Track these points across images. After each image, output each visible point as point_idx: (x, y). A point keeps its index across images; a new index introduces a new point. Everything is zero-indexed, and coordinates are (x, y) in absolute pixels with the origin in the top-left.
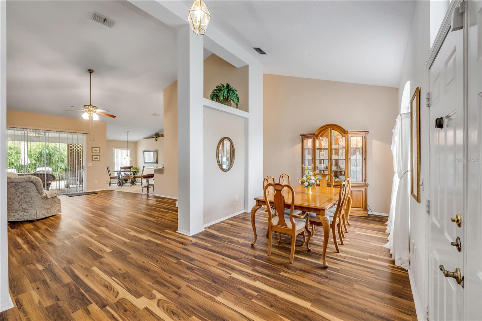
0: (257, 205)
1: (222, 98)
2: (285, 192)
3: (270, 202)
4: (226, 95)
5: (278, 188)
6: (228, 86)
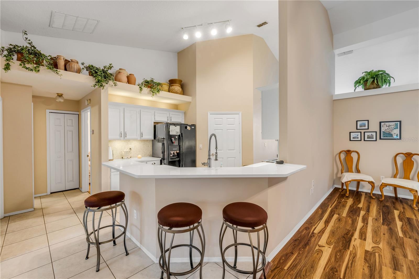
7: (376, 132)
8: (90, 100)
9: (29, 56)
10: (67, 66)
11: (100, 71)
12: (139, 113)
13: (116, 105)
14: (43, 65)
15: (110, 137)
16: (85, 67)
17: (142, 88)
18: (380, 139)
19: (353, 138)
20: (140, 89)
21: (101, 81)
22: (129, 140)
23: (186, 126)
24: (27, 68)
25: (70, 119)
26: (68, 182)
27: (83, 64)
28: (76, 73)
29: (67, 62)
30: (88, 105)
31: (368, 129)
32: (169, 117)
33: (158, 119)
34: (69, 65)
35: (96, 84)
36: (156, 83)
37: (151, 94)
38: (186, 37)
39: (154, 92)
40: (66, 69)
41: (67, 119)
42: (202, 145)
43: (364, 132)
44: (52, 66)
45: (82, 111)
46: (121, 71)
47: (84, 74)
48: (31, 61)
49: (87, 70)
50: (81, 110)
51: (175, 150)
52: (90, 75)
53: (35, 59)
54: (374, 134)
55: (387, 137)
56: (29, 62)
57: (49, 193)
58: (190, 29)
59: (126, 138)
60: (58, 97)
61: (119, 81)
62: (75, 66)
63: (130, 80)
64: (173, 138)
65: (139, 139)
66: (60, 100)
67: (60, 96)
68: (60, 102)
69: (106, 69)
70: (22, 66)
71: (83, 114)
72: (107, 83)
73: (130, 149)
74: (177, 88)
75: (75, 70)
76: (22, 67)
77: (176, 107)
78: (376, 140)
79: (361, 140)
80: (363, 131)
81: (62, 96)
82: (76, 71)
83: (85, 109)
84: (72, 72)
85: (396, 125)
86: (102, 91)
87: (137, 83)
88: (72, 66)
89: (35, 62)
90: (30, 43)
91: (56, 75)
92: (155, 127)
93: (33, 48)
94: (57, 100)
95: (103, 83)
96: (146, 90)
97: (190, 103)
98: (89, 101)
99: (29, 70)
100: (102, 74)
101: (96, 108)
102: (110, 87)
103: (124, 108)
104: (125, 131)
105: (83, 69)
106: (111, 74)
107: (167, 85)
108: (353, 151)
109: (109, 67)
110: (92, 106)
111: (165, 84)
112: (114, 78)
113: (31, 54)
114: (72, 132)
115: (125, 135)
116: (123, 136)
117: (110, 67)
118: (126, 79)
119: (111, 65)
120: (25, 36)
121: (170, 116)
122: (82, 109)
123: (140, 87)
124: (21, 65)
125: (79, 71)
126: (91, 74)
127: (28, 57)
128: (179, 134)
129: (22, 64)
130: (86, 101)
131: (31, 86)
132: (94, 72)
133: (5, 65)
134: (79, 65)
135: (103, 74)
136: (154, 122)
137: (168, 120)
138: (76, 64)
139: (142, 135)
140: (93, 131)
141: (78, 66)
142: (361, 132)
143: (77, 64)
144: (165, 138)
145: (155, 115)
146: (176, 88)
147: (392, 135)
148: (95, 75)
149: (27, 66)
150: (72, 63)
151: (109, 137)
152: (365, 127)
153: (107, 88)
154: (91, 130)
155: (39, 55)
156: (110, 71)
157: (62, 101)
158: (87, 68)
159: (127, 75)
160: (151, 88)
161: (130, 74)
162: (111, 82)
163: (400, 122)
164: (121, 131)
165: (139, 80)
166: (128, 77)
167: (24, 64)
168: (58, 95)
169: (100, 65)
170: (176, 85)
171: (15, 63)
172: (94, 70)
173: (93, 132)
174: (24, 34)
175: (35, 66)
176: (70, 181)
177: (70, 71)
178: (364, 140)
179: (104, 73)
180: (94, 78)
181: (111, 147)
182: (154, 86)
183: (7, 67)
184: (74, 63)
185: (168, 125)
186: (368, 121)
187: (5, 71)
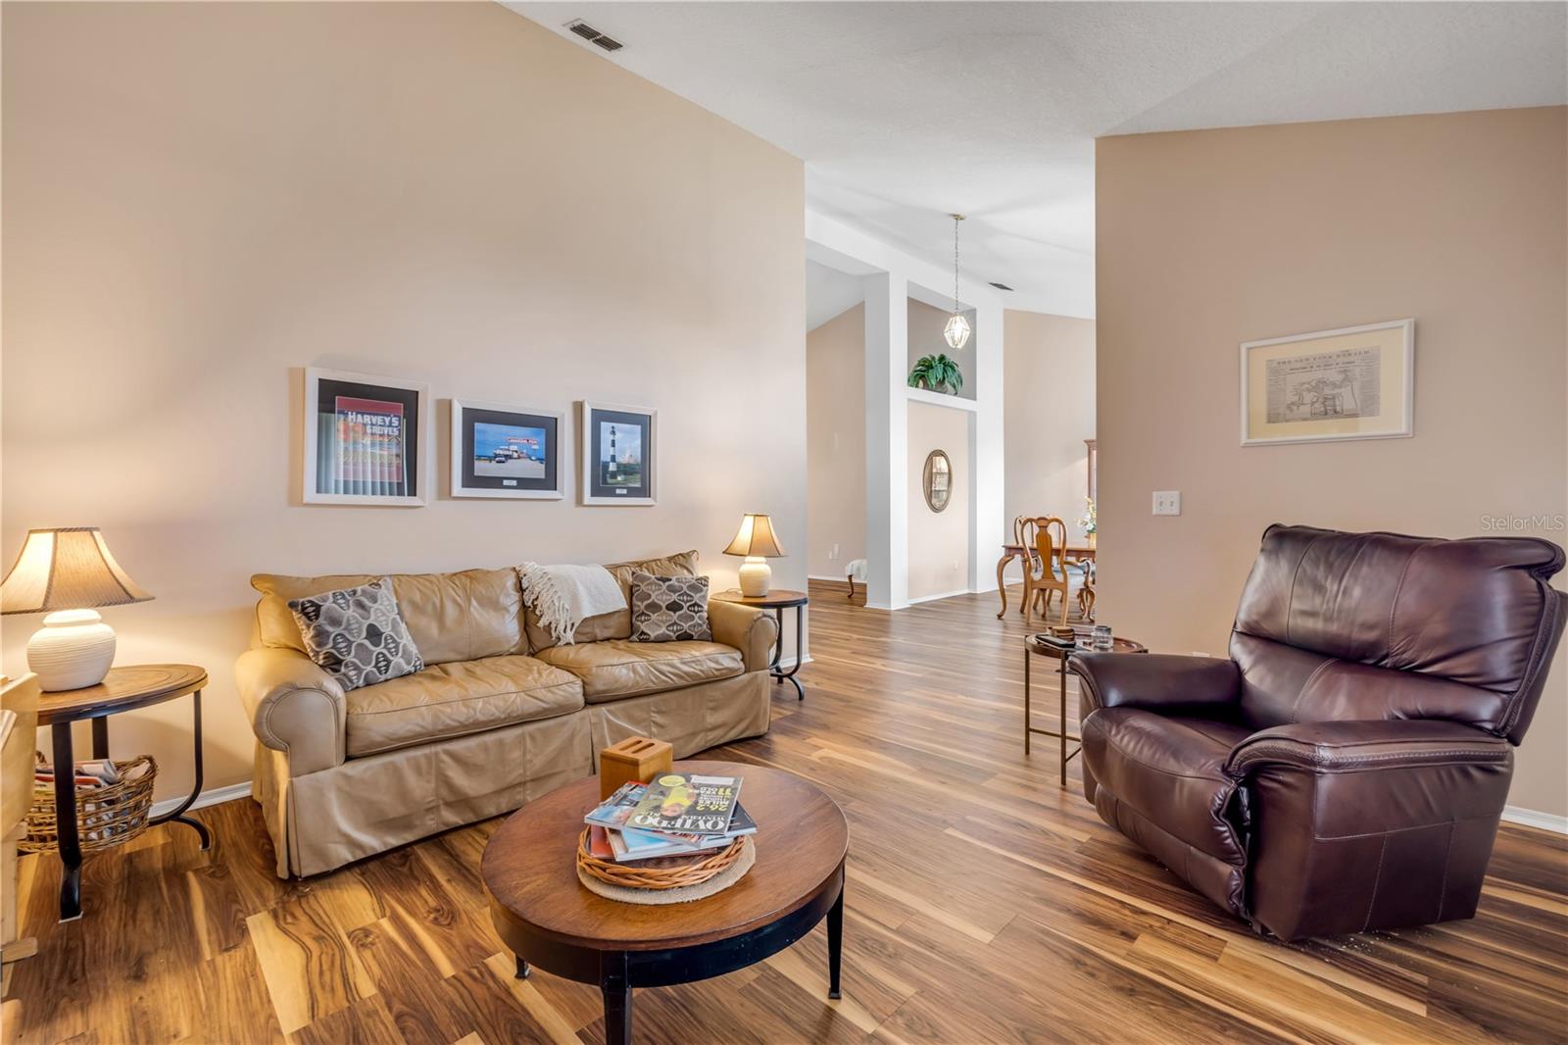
0: (1006, 556)
1: (934, 382)
2: (1053, 530)
3: (1031, 549)
4: (940, 377)
5: (1043, 523)
6: (942, 358)
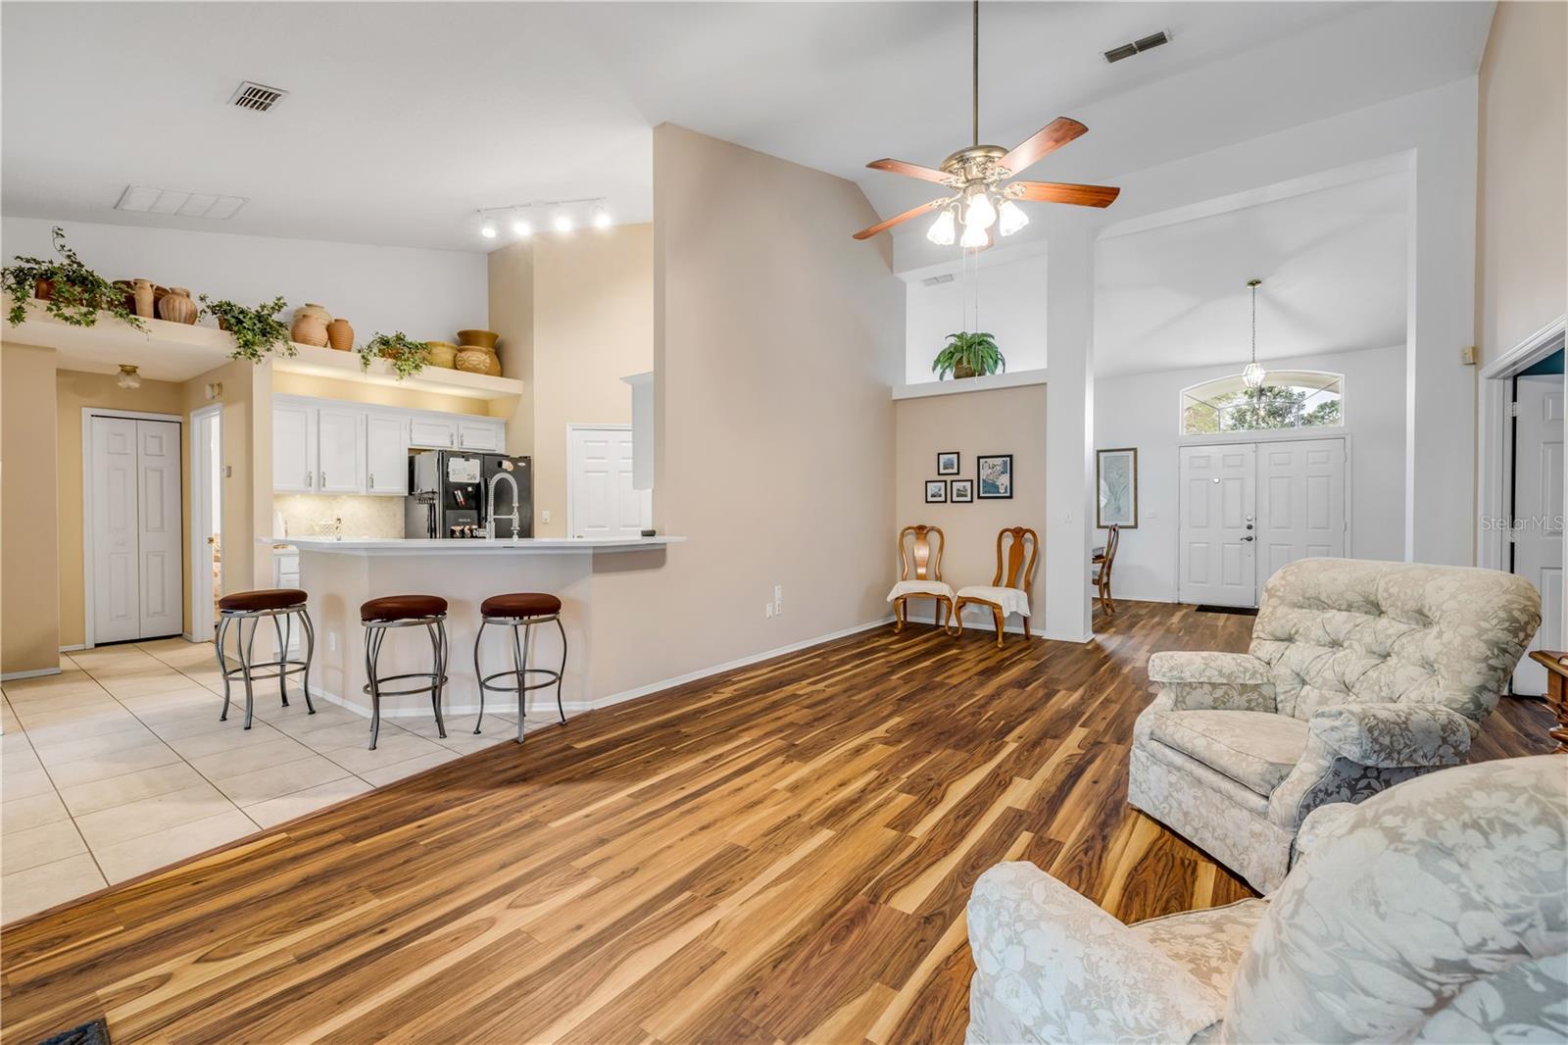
7: (972, 481)
8: (220, 385)
9: (71, 290)
10: (162, 304)
11: (250, 318)
12: (364, 422)
13: (297, 402)
14: (102, 308)
15: (277, 485)
16: (208, 307)
17: (368, 360)
18: (979, 497)
19: (933, 496)
20: (363, 361)
21: (253, 344)
22: (334, 496)
23: (499, 459)
24: (66, 319)
25: (155, 436)
26: (148, 615)
27: (202, 299)
28: (185, 322)
29: (160, 294)
30: (214, 397)
31: (958, 473)
32: (455, 434)
33: (420, 441)
34: (168, 302)
35: (239, 350)
36: (410, 344)
37: (395, 374)
38: (489, 233)
39: (404, 370)
40: (157, 315)
41: (145, 436)
42: (548, 512)
43: (952, 482)
44: (126, 309)
45: (192, 414)
46: (309, 312)
47: (206, 326)
48: (75, 300)
49: (214, 313)
50: (191, 411)
51: (465, 524)
52: (221, 328)
53: (86, 296)
54: (968, 484)
55: (990, 493)
56: (69, 302)
57: (90, 644)
58: (499, 213)
59: (323, 489)
60: (124, 374)
61: (305, 341)
62: (183, 306)
63: (335, 336)
64: (459, 492)
65: (363, 492)
66: (131, 383)
67: (129, 371)
68: (129, 388)
69: (266, 312)
70: (54, 313)
71: (196, 422)
72: (268, 350)
73: (339, 519)
74: (478, 356)
75: (183, 315)
76: (55, 315)
77: (482, 408)
78: (972, 501)
79: (945, 501)
80: (949, 479)
81: (135, 372)
82: (185, 319)
83: (200, 411)
84: (175, 321)
85: (1005, 463)
86: (257, 369)
87: (355, 346)
88: (174, 306)
89: (84, 302)
90: (69, 257)
91: (137, 331)
92: (411, 462)
93: (75, 265)
94: (120, 384)
95: (256, 348)
96: (379, 363)
97: (518, 397)
98: (216, 388)
99: (71, 323)
100: (255, 324)
101: (238, 409)
102: (280, 359)
103: (319, 411)
104: (321, 473)
105: (203, 314)
106: (281, 325)
107: (448, 347)
108: (932, 529)
109: (276, 304)
110: (228, 402)
111: (443, 345)
112: (287, 333)
113: (74, 284)
114: (162, 472)
115: (322, 481)
116: (317, 484)
117: (278, 307)
118: (323, 335)
119: (282, 301)
120: (60, 241)
121: (461, 432)
122: (195, 409)
123: (363, 357)
124: (50, 309)
125: (191, 318)
126: (225, 325)
127: (68, 291)
128: (477, 481)
129: (54, 307)
130: (208, 388)
131: (53, 350)
132: (233, 321)
133: (13, 310)
134: (192, 303)
135: (259, 325)
136: (410, 449)
137: (452, 443)
138: (184, 301)
139: (371, 482)
140: (229, 468)
141: (189, 304)
142: (945, 482)
143: (187, 300)
144: (436, 490)
145: (411, 431)
146: (474, 358)
147: (997, 487)
148: (236, 329)
149: (67, 311)
150: (175, 297)
151: (275, 485)
152: (953, 468)
153: (269, 361)
154: (224, 467)
155: (92, 284)
156: (276, 317)
157: (135, 385)
158: (214, 310)
159: (327, 323)
160: (395, 357)
161: (336, 320)
162: (279, 345)
163: (1011, 456)
164: (309, 470)
165: (363, 337)
166: (329, 329)
167: (59, 309)
168: (122, 370)
169: (250, 299)
170: (472, 350)
171: (36, 307)
172: (232, 314)
173: (228, 472)
174: (55, 235)
175: (84, 310)
176: (155, 613)
177: (170, 320)
178: (952, 502)
179: (260, 322)
180: (235, 337)
181: (280, 514)
182: (403, 354)
183: (17, 316)
184: (180, 298)
185: (444, 457)
186: (958, 453)
187: (12, 325)
